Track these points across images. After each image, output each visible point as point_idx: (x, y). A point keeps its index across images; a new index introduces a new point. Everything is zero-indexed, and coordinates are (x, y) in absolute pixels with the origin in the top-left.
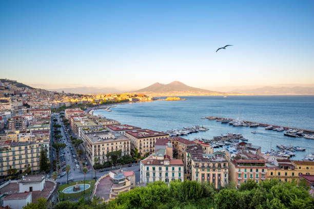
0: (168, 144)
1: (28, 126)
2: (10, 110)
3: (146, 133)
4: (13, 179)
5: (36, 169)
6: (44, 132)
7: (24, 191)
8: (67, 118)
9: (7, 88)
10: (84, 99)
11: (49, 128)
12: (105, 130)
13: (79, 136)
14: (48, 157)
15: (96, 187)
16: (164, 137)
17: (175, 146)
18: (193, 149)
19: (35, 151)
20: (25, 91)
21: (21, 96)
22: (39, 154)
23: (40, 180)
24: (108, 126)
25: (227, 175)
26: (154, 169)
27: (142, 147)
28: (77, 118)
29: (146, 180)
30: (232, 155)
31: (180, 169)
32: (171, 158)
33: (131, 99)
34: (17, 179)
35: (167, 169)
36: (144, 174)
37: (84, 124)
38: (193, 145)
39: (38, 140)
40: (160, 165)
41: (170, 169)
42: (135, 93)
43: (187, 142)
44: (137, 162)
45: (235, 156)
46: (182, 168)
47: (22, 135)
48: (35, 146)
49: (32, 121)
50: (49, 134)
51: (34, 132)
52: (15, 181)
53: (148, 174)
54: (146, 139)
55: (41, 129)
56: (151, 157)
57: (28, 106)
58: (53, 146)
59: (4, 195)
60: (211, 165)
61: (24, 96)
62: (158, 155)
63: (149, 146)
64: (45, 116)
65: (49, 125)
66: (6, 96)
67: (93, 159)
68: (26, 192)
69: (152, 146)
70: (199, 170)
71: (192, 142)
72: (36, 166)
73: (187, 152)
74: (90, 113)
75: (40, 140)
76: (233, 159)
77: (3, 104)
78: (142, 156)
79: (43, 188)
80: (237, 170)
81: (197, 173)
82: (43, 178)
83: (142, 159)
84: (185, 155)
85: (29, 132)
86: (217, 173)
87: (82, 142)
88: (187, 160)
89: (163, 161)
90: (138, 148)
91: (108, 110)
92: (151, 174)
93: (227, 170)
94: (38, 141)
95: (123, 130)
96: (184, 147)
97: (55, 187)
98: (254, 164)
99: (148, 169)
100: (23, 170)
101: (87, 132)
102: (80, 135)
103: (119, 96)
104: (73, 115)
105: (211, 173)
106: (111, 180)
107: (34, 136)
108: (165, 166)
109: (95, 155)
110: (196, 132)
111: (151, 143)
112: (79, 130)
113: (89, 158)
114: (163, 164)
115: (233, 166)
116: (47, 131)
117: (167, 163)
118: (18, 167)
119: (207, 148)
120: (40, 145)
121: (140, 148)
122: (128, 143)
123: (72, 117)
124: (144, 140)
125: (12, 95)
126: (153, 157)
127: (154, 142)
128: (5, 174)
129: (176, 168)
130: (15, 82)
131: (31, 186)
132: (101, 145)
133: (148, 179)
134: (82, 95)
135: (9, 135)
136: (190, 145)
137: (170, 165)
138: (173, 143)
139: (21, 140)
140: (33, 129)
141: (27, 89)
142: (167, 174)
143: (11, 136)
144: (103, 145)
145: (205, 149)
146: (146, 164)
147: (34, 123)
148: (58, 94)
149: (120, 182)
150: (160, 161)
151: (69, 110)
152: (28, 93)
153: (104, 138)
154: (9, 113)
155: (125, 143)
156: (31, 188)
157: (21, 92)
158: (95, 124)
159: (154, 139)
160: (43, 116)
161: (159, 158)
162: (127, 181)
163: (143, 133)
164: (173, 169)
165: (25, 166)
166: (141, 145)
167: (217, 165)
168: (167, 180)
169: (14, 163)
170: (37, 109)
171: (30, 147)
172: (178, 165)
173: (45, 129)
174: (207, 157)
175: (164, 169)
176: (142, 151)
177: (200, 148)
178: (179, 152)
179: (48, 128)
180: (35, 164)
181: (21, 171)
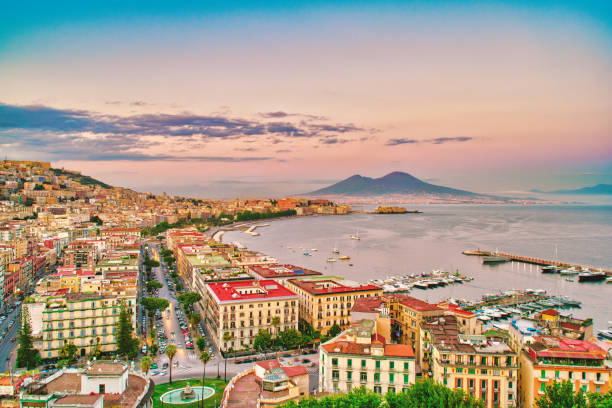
0: (381, 310)
1: (97, 261)
2: (67, 230)
3: (332, 285)
4: (69, 366)
5: (110, 348)
6: (127, 274)
7: (89, 393)
8: (170, 248)
9: (63, 187)
10: (204, 209)
11: (137, 268)
12: (245, 276)
13: (194, 285)
14: (134, 326)
15: (228, 394)
16: (372, 294)
17: (395, 315)
18: (436, 323)
19: (110, 311)
20: (95, 193)
21: (87, 202)
22: (118, 319)
23: (120, 372)
24: (252, 267)
25: (514, 385)
26: (350, 363)
27: (324, 315)
28: (190, 248)
29: (332, 387)
30: (526, 339)
31: (406, 366)
32: (388, 342)
33: (300, 211)
34: (76, 367)
35: (378, 365)
36: (328, 374)
37: (203, 262)
38: (436, 313)
39: (116, 290)
40: (362, 354)
41: (385, 364)
42: (309, 198)
43: (424, 306)
44: (311, 346)
45: (532, 340)
46: (412, 364)
47: (87, 280)
48: (110, 301)
49: (105, 251)
50: (137, 279)
51: (109, 274)
52: (72, 371)
53: (336, 374)
54: (332, 298)
55: (123, 268)
56: (344, 337)
57: (100, 223)
58: (142, 303)
59: (54, 397)
60: (477, 359)
61: (92, 201)
62: (358, 334)
63: (339, 313)
64: (130, 243)
65: (137, 262)
66: (61, 201)
67: (221, 334)
68: (92, 394)
69: (345, 312)
70: (449, 370)
71: (434, 307)
72: (110, 342)
73: (423, 328)
74: (216, 238)
75: (119, 290)
76: (527, 349)
77: (56, 216)
78: (324, 333)
79: (124, 389)
80: (537, 373)
81: (445, 376)
82: (124, 368)
83: (323, 341)
84: (419, 335)
85: (99, 273)
86: (490, 378)
87: (200, 298)
88: (422, 347)
89: (369, 346)
90: (315, 316)
91: (253, 233)
92: (343, 375)
93: (515, 374)
94: (115, 293)
95: (284, 275)
96: (415, 318)
97: (146, 388)
98: (576, 361)
99: (335, 362)
100: (88, 350)
101: (209, 278)
102: (196, 284)
103: (274, 203)
104: (182, 241)
105: (478, 377)
106: (258, 382)
107: (108, 281)
108: (374, 358)
109: (225, 327)
110: (442, 284)
111: (342, 307)
112: (194, 274)
113: (212, 333)
114: (369, 355)
115: (529, 363)
116: (132, 274)
117: (377, 352)
118: (77, 342)
119: (467, 320)
120: (119, 301)
121: (320, 317)
122: (293, 304)
123: (180, 246)
124: (328, 299)
125: (73, 199)
126: (346, 337)
127: (349, 305)
128: (55, 354)
129: (399, 365)
130: (79, 175)
131: (102, 382)
132: (237, 307)
133: (335, 386)
134: (200, 201)
135: (65, 278)
136: (430, 314)
137: (385, 357)
138: (392, 308)
139: (86, 289)
140: (106, 269)
141: (99, 188)
142: (377, 377)
143: (68, 280)
144: (241, 307)
145: (464, 322)
146: (331, 352)
147: (110, 257)
148: (154, 198)
149: (276, 389)
150: (362, 346)
151: (175, 230)
152: (99, 196)
153: (243, 293)
154: (66, 235)
155: (287, 305)
156: (102, 387)
157: (89, 194)
158: (226, 262)
159: (349, 298)
160: (126, 243)
161: (360, 341)
162: (291, 385)
163: (325, 284)
164: (392, 365)
165: (92, 342)
166: (320, 309)
167: (490, 360)
168: (378, 389)
169: (72, 334)
170: (114, 229)
171: (102, 303)
172: (403, 357)
173: (129, 268)
174: (468, 342)
175: (371, 364)
176: (323, 324)
177: (452, 320)
178: (404, 328)
179: (134, 266)
180: (111, 339)
181: (83, 351)
